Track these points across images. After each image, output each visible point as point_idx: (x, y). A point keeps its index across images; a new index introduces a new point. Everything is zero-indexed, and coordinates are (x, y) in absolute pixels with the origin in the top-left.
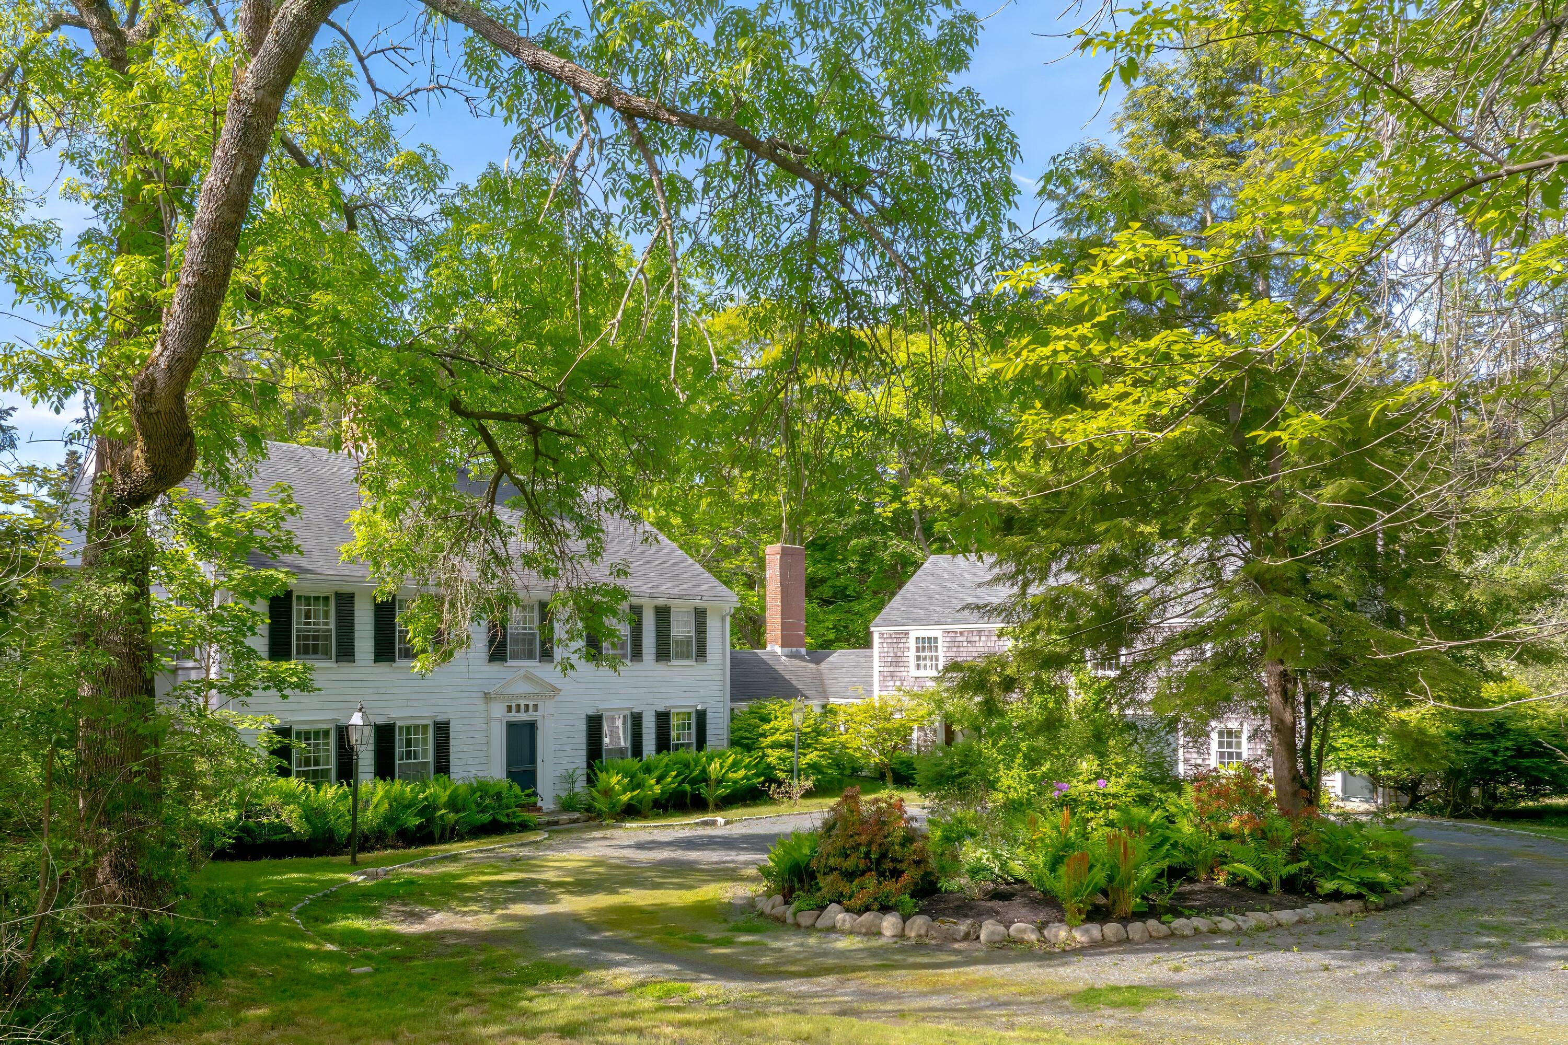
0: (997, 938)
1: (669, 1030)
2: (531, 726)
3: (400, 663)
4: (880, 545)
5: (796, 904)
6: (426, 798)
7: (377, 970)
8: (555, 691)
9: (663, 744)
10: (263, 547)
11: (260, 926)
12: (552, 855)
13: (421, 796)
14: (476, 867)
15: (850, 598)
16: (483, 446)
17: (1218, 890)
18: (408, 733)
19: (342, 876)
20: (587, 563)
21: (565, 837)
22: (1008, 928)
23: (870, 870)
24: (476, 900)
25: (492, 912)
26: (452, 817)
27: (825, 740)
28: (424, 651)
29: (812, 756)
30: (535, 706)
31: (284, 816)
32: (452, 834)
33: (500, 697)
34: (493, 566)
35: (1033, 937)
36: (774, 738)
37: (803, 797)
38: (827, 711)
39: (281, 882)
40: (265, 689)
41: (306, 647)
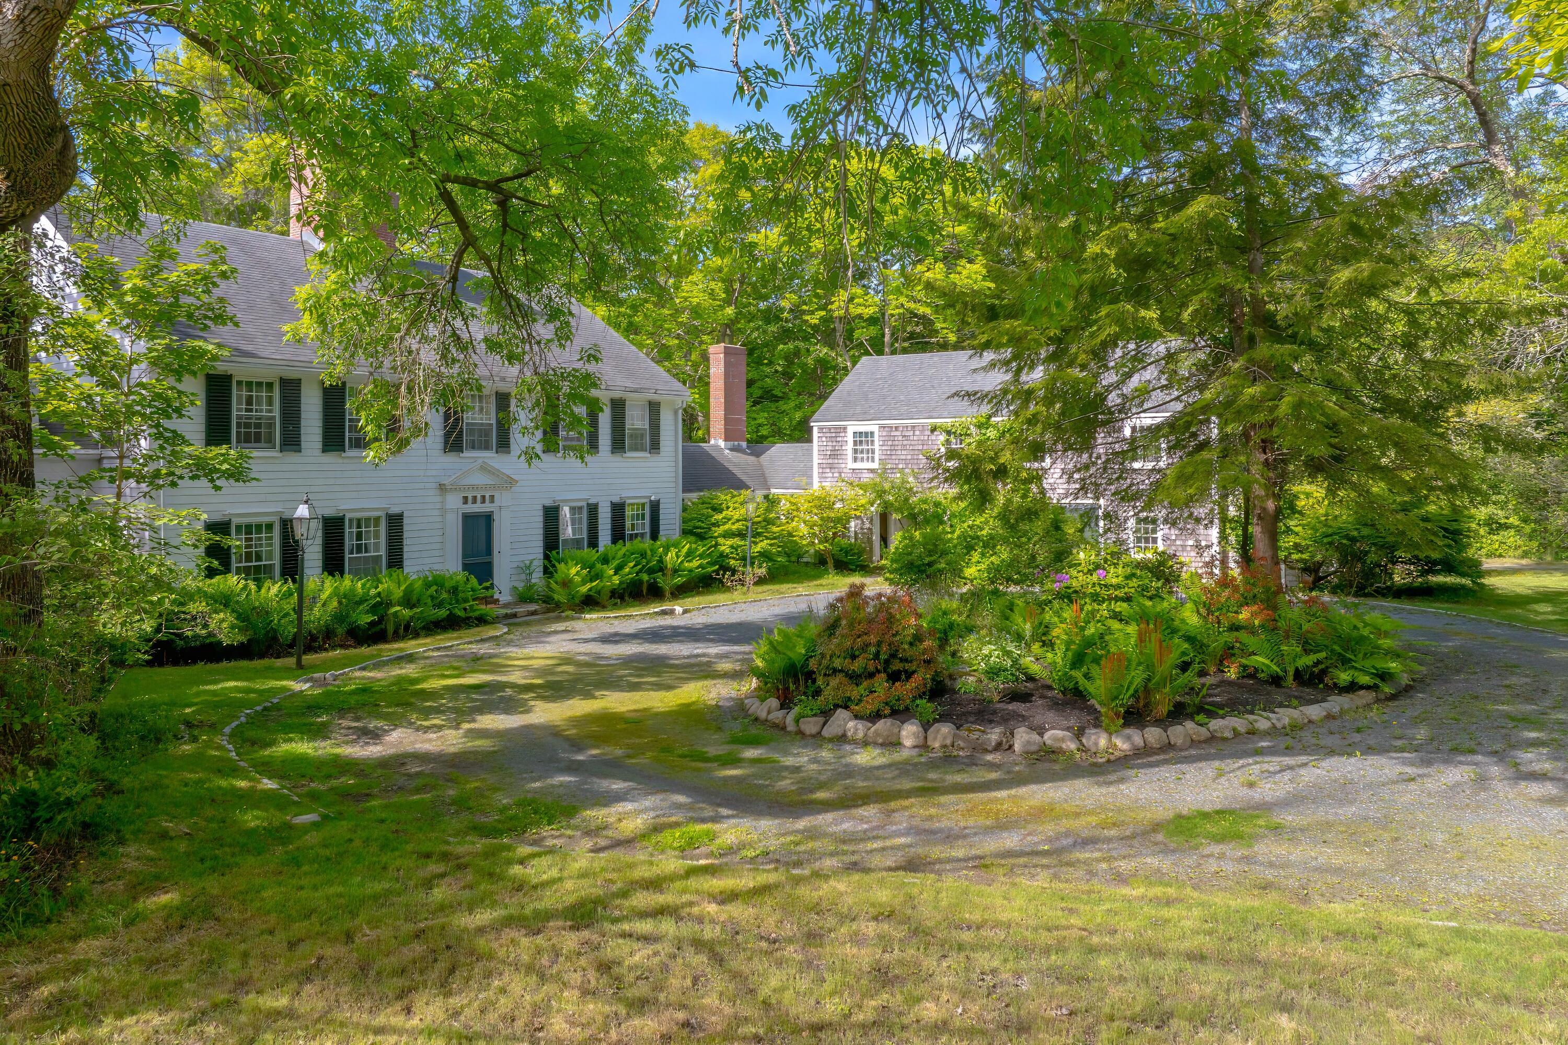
0: (1033, 748)
1: (712, 908)
2: (488, 518)
3: (351, 453)
4: (803, 352)
5: (797, 710)
6: (379, 594)
7: (325, 818)
8: (510, 482)
9: (618, 535)
10: (190, 316)
11: (183, 757)
12: (514, 651)
13: (373, 592)
14: (435, 668)
15: (776, 399)
16: (449, 218)
17: (1230, 683)
18: (359, 526)
19: (284, 683)
20: (555, 347)
21: (526, 630)
22: (1041, 735)
23: (879, 671)
24: (438, 711)
25: (457, 727)
26: (406, 613)
27: (775, 529)
28: (376, 439)
29: (763, 545)
30: (492, 497)
31: (213, 626)
32: (407, 631)
33: (455, 488)
34: (454, 350)
35: (1072, 746)
36: (727, 527)
37: (756, 584)
38: (771, 502)
39: (214, 693)
40: (193, 478)
41: (247, 434)
